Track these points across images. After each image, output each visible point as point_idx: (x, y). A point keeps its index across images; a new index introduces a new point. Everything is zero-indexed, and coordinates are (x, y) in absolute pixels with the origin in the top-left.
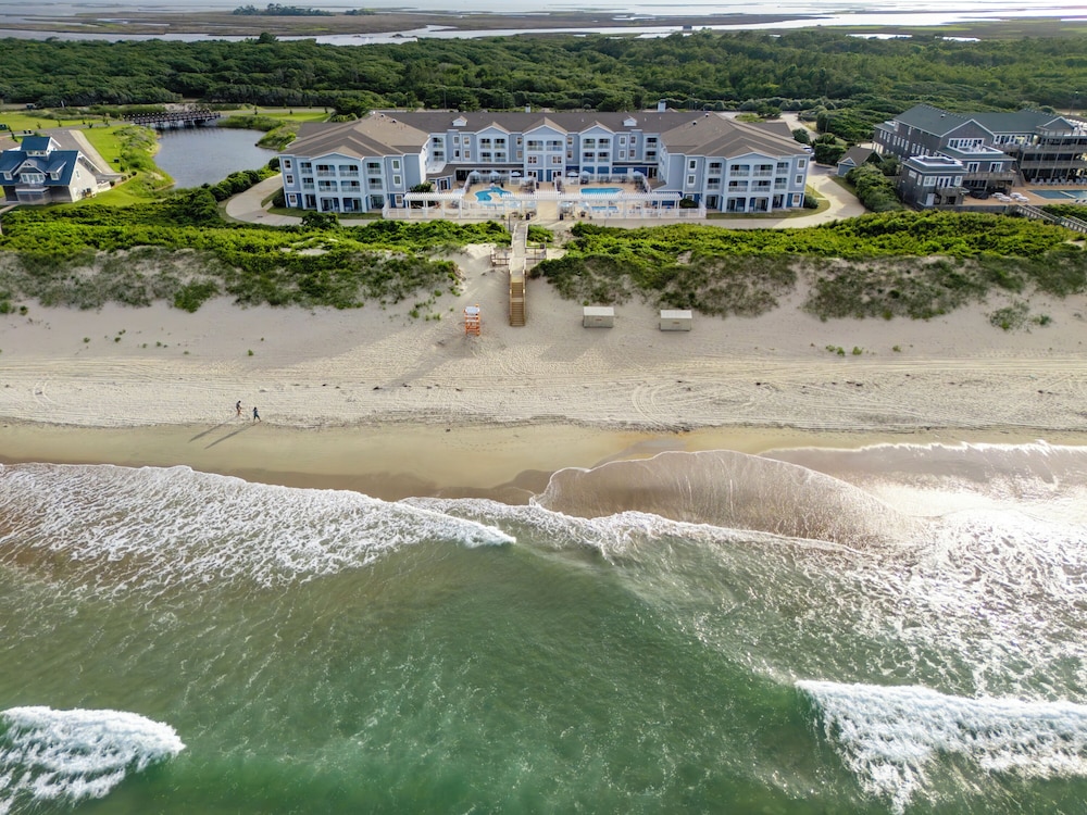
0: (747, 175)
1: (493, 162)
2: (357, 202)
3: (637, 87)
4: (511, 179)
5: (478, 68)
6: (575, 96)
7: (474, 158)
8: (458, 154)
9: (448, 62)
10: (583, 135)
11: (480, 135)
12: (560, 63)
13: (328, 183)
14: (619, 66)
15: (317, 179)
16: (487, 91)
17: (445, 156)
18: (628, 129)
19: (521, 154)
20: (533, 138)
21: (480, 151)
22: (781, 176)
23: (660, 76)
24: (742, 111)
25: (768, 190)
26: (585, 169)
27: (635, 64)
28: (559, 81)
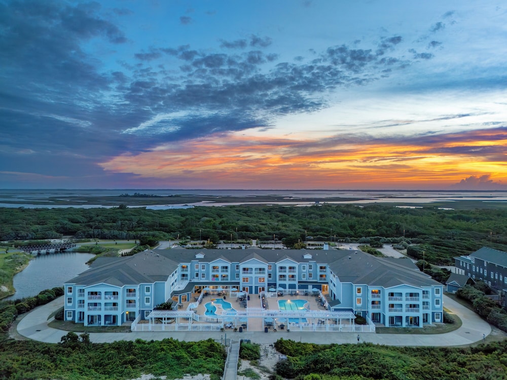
0: (401, 300)
1: (220, 281)
2: (115, 317)
3: (301, 229)
4: (231, 293)
5: (220, 220)
6: (270, 234)
7: (208, 278)
8: (197, 275)
9: (207, 217)
10: (279, 264)
11: (212, 264)
12: (261, 217)
13: (96, 304)
14: (291, 219)
15: (87, 301)
16: (224, 231)
17: (189, 277)
18: (307, 260)
19: (238, 275)
20: (246, 266)
21: (211, 273)
22: (426, 300)
23: (312, 224)
24: (360, 243)
25: (418, 311)
26: (281, 285)
27: (298, 218)
28: (261, 226)
